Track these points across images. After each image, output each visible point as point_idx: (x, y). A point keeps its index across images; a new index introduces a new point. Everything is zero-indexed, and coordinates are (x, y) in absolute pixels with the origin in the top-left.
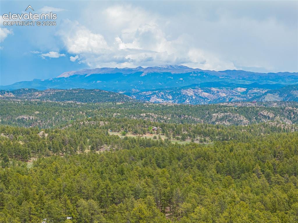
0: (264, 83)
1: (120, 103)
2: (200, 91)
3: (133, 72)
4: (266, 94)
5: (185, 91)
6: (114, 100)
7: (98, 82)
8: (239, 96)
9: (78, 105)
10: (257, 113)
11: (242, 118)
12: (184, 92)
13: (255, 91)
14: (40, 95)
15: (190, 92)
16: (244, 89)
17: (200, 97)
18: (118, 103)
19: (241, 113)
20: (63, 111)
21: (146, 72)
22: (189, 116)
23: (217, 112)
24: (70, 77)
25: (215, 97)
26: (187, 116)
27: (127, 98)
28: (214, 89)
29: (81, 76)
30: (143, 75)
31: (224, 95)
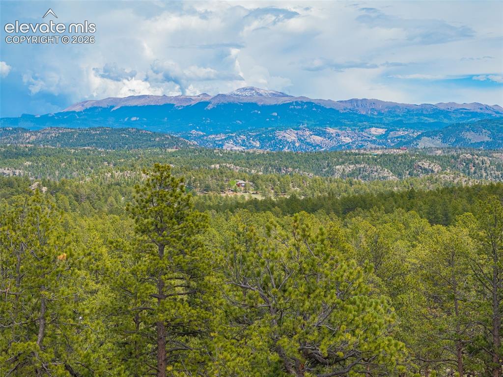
0: (415, 120)
1: (173, 150)
2: (308, 133)
3: (193, 103)
4: (419, 137)
5: (282, 133)
6: (162, 146)
7: (134, 119)
8: (373, 142)
9: (100, 153)
10: (411, 165)
11: (386, 173)
12: (280, 134)
13: (401, 133)
14: (33, 138)
15: (291, 136)
16: (381, 131)
17: (308, 144)
18: (170, 150)
19: (384, 164)
20: (74, 162)
21: (216, 101)
22: (294, 168)
23: (343, 163)
24: (86, 110)
25: (334, 143)
26: (290, 169)
27: (184, 143)
28: (330, 130)
29: (105, 108)
30: (210, 107)
31: (348, 140)
